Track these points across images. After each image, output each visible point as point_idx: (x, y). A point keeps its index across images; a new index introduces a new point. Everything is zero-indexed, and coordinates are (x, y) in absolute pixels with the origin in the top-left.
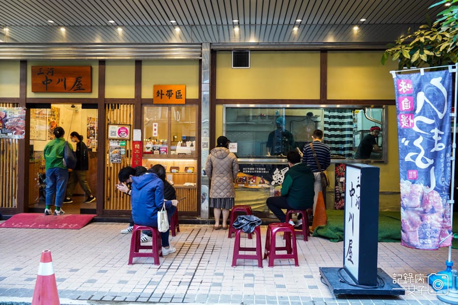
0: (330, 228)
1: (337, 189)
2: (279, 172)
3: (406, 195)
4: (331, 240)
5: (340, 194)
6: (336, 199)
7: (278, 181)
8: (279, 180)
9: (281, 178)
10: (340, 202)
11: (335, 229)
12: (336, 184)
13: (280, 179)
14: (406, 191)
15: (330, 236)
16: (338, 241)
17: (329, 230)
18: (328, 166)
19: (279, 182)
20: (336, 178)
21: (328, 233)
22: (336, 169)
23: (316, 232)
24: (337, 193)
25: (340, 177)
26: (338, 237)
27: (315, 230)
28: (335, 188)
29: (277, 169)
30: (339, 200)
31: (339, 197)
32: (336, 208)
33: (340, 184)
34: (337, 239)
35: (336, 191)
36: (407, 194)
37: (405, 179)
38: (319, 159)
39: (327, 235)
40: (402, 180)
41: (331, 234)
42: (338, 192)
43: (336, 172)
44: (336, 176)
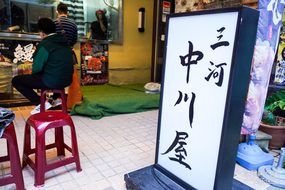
0: (90, 105)
1: (83, 67)
2: (22, 48)
3: (262, 63)
4: (93, 117)
5: (86, 71)
6: (82, 76)
7: (21, 59)
8: (23, 58)
9: (25, 55)
10: (85, 79)
11: (96, 106)
12: (82, 62)
13: (23, 56)
14: (263, 57)
15: (92, 114)
16: (100, 118)
17: (90, 107)
18: (75, 44)
19: (23, 59)
20: (81, 56)
21: (90, 111)
22: (81, 48)
23: (75, 110)
24: (83, 71)
25: (85, 55)
26: (100, 114)
27: (73, 109)
28: (81, 66)
29: (19, 46)
30: (85, 77)
31: (84, 74)
32: (82, 84)
33: (85, 62)
34: (100, 115)
35: (82, 68)
36: (263, 61)
37: (264, 39)
38: (67, 36)
39: (88, 113)
40: (258, 41)
41: (93, 112)
42: (83, 69)
43: (81, 51)
44: (81, 54)
